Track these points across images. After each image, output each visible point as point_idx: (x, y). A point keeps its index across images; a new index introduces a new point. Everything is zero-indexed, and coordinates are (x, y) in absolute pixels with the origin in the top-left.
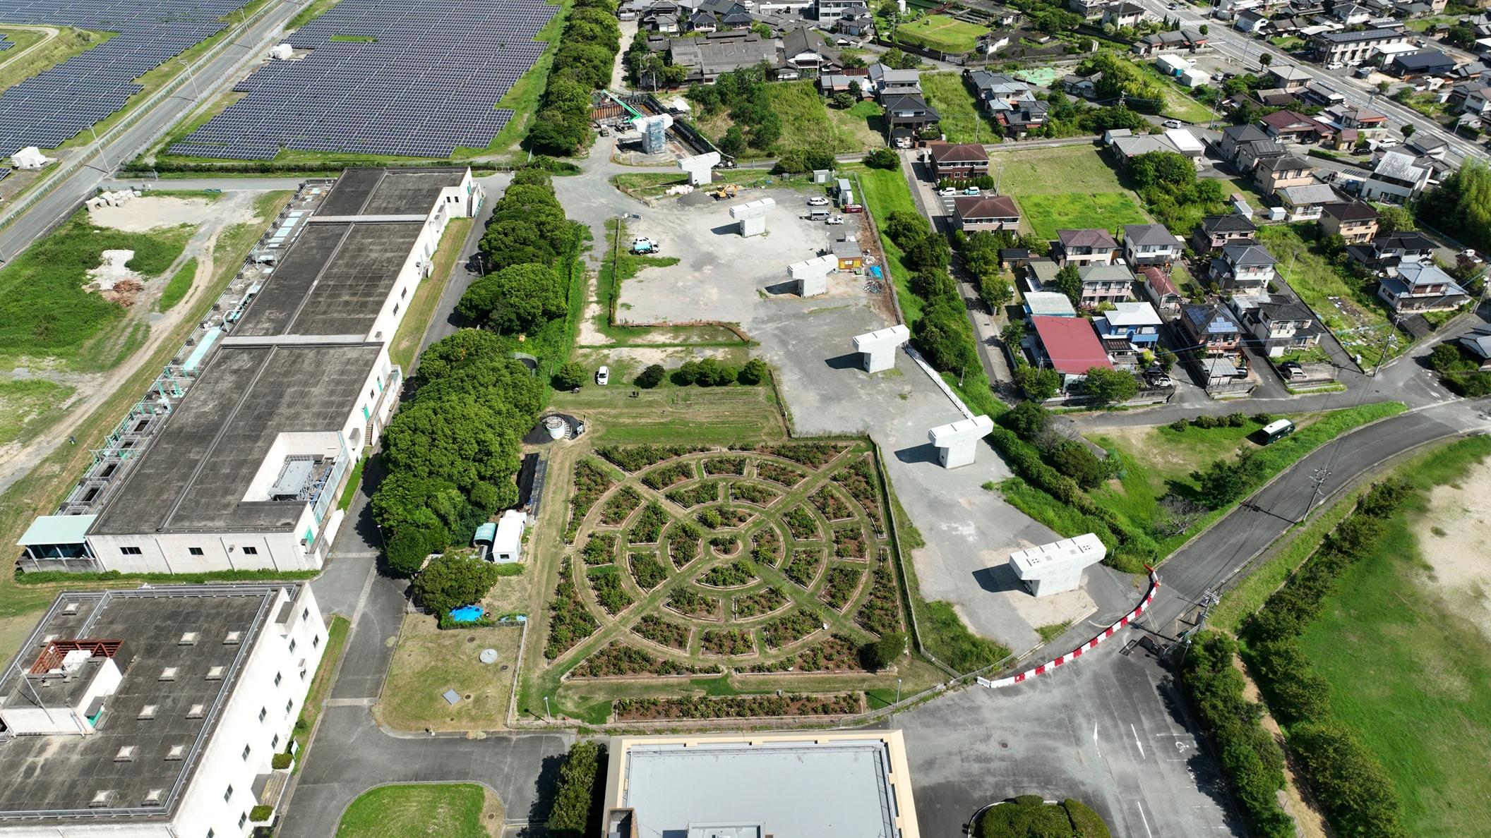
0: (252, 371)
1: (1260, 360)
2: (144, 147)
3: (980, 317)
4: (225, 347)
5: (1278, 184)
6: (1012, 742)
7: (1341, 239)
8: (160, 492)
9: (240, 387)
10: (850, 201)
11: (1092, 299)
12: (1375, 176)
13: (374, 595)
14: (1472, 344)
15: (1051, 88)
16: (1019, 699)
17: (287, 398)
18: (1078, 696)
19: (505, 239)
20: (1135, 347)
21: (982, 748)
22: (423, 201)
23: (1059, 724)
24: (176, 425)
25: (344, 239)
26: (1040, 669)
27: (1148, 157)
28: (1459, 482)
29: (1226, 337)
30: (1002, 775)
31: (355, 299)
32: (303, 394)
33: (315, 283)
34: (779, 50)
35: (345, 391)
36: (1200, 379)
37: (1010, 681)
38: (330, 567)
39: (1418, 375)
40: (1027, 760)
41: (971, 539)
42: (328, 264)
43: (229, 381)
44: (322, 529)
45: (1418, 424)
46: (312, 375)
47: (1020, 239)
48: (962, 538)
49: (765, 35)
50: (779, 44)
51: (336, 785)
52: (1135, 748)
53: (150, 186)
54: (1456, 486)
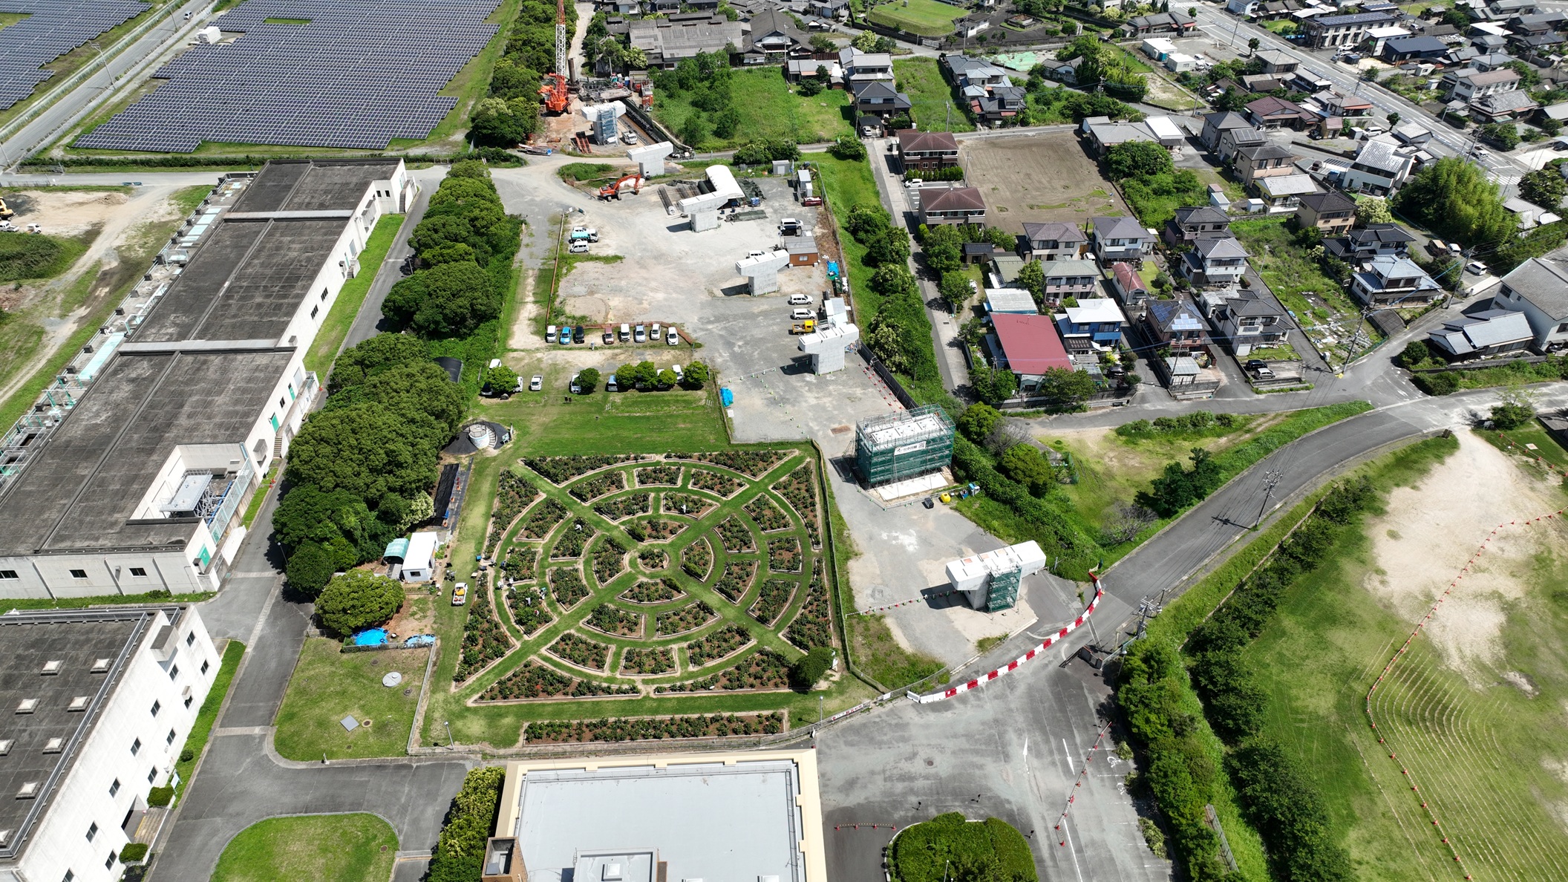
0: (151, 379)
1: (1228, 360)
2: (51, 138)
3: (940, 316)
4: (123, 354)
5: (1258, 173)
6: (937, 761)
7: (1317, 230)
8: (42, 510)
9: (136, 396)
10: (810, 194)
11: (1056, 295)
12: (1356, 166)
13: (273, 617)
14: (1441, 340)
15: (1031, 73)
16: (949, 714)
17: (187, 409)
18: (1011, 710)
19: (435, 236)
20: (1096, 346)
21: (906, 767)
22: (350, 196)
23: (989, 741)
24: (64, 439)
25: (261, 237)
26: (973, 684)
27: (1124, 147)
28: (1418, 484)
29: (1191, 334)
30: (925, 794)
31: (269, 301)
32: (207, 404)
33: (227, 284)
34: (745, 33)
35: (251, 399)
36: (1164, 378)
37: (941, 696)
38: (227, 588)
39: (1387, 373)
40: (953, 778)
41: (911, 549)
42: (242, 264)
43: (125, 390)
44: (219, 546)
45: (1382, 423)
46: (217, 383)
47: (986, 233)
48: (902, 547)
49: (731, 17)
50: (747, 27)
51: (218, 820)
52: (1065, 764)
53: (55, 180)
54: (1414, 488)
